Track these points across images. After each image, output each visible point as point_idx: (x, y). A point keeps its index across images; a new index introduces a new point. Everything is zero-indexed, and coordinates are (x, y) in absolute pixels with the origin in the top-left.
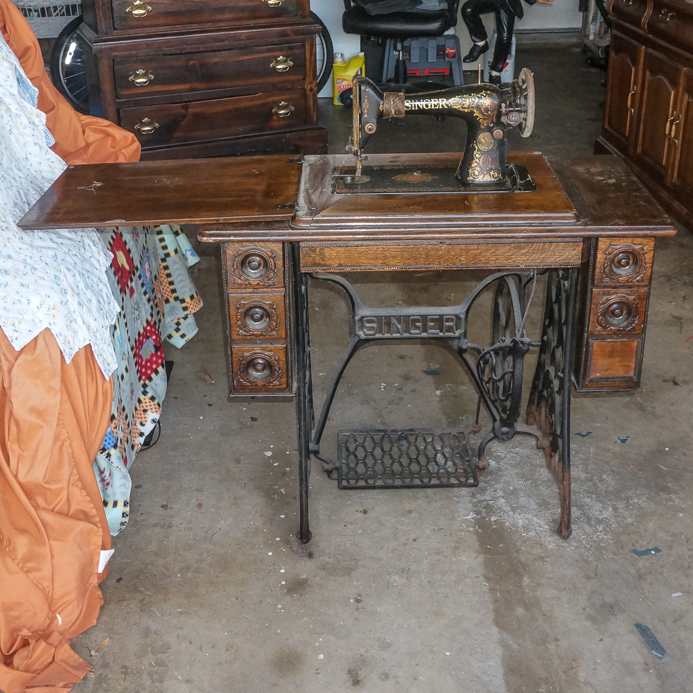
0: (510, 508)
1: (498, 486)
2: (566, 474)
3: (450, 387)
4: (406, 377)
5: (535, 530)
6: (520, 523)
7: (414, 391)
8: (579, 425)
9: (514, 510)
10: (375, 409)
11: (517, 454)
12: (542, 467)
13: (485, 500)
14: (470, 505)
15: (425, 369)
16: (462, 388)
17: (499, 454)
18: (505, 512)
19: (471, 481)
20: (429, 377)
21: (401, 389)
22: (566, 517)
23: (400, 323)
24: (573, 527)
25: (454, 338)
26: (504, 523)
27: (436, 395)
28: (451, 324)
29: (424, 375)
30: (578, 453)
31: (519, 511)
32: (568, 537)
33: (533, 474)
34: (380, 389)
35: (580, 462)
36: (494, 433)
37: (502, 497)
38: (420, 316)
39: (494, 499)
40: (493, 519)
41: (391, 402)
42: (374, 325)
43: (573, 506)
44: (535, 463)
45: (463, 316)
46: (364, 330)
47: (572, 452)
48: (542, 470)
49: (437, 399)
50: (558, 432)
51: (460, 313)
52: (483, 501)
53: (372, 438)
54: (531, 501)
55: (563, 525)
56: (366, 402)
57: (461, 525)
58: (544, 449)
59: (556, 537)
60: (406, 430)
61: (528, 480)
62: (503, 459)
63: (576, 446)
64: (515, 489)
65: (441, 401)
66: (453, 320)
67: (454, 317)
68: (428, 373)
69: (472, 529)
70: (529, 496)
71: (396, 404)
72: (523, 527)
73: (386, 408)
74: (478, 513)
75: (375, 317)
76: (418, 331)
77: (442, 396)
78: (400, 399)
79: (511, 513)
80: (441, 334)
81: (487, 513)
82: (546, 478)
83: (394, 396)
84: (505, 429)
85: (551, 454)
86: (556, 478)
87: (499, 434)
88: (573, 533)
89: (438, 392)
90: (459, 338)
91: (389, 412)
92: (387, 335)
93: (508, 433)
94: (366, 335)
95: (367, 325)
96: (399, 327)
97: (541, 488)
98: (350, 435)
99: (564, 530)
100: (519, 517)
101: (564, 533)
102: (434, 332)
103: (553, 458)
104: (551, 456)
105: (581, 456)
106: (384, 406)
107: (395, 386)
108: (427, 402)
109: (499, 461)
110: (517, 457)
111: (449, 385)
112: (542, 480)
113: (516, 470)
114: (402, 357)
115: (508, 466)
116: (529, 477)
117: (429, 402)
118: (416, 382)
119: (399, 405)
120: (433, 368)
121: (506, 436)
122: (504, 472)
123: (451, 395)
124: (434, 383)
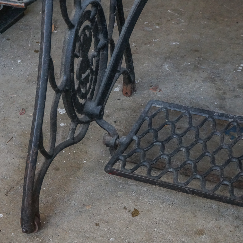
106: (232, 88)
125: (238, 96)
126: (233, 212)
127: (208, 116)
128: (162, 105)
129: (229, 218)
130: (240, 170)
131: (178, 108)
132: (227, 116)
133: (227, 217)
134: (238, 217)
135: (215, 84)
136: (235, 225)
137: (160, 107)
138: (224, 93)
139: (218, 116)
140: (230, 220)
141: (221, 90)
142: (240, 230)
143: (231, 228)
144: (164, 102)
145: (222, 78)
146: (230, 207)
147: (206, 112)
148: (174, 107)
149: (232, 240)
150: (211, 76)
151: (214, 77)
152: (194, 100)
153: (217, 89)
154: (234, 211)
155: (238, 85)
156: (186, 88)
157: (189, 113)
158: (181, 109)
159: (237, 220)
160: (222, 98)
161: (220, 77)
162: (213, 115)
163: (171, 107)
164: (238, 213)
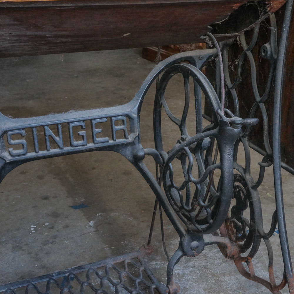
2: (291, 279)
3: (101, 215)
4: (55, 215)
7: (67, 226)
10: (29, 253)
11: (194, 267)
15: (71, 205)
16: (112, 214)
20: (78, 211)
21: (52, 228)
23: (58, 134)
25: (126, 145)
27: (90, 226)
28: (121, 127)
29: (72, 210)
33: (220, 286)
34: (30, 231)
38: (83, 121)
41: (45, 243)
42: (23, 141)
44: (215, 273)
45: (135, 116)
46: (11, 149)
49: (92, 229)
51: (131, 111)
53: (35, 287)
56: (17, 247)
60: (74, 269)
62: (183, 276)
65: (97, 231)
66: (123, 121)
67: (125, 118)
68: (75, 207)
71: (52, 243)
73: (42, 249)
75: (23, 129)
76: (81, 142)
77: (96, 226)
78: (55, 237)
80: (111, 142)
82: (235, 287)
83: (47, 235)
84: (195, 243)
85: (248, 259)
89: (91, 223)
90: (132, 144)
91: (46, 253)
92: (42, 153)
93: (197, 247)
94: (12, 156)
95: (13, 142)
96: (57, 139)
98: (6, 291)
102: (102, 140)
103: (250, 264)
104: (247, 262)
106: (39, 248)
107: (46, 226)
108: (84, 234)
109: (180, 280)
110: (196, 271)
111: (100, 214)
112: (232, 290)
113: (201, 285)
114: (46, 198)
115: (191, 282)
116: (218, 290)
117: (85, 234)
118: (66, 217)
119: (55, 244)
120: (79, 202)
121: (196, 251)
122: (191, 290)
123: (105, 223)
124: (84, 215)
125: (48, 253)
127: (48, 279)
128: (5, 288)
131: (21, 284)
132: (63, 273)
135: (24, 250)
137: (4, 290)
138: (37, 255)
139: (56, 276)
141: (31, 253)
144: (5, 285)
145: (25, 243)
147: (45, 277)
148: (17, 285)
150: (15, 245)
151: (18, 245)
152: (17, 271)
153: (28, 254)
155: (42, 243)
156: (3, 264)
157: (33, 284)
158: (23, 284)
160: (38, 260)
161: (23, 243)
162: (52, 277)
163: (14, 286)
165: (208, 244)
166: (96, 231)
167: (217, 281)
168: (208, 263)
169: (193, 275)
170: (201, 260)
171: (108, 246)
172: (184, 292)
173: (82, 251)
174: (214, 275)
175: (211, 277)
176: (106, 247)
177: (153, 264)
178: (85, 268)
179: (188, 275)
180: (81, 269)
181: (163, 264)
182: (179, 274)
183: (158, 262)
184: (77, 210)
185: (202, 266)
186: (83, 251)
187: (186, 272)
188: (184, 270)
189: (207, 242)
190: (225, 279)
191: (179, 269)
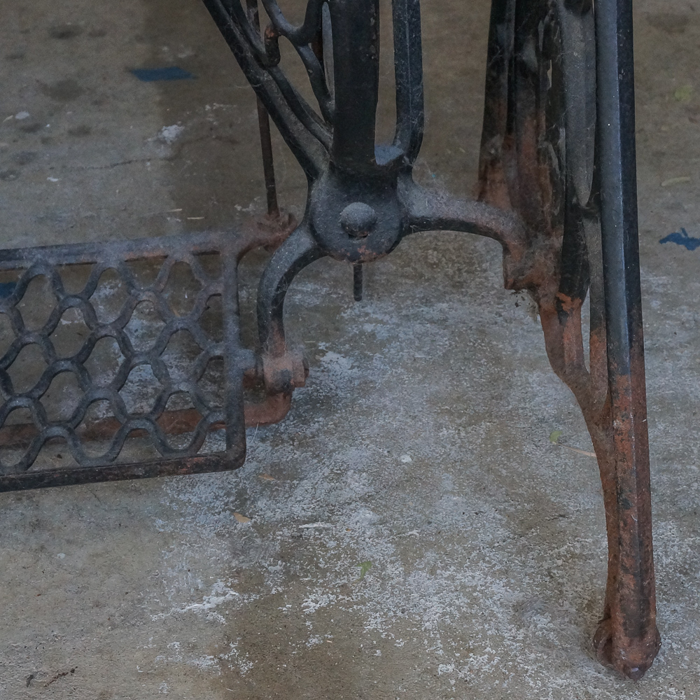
0: (391, 549)
1: (352, 454)
2: (625, 382)
4: (65, 92)
5: (498, 641)
6: (433, 613)
7: (84, 131)
8: (676, 207)
9: (408, 553)
11: (442, 322)
12: (533, 365)
13: (293, 520)
14: (218, 551)
15: (138, 64)
17: (368, 328)
18: (367, 564)
19: (215, 445)
20: (147, 88)
21: (33, 129)
22: (629, 581)
24: (666, 612)
26: (359, 621)
27: (162, 142)
29: (129, 83)
30: (673, 303)
31: (430, 555)
32: (644, 668)
33: (500, 397)
35: (683, 336)
36: (313, 231)
37: (366, 499)
39: (330, 511)
40: (311, 604)
43: (663, 516)
44: (507, 352)
47: (651, 304)
48: (534, 377)
49: (163, 152)
50: (584, 194)
52: (283, 523)
54: (486, 508)
55: (619, 617)
57: (161, 649)
58: (532, 287)
59: (592, 670)
61: (475, 420)
62: (383, 344)
63: (664, 279)
64: (420, 463)
65: (176, 157)
68: (144, 74)
69: (206, 662)
70: (480, 488)
71: (3, 176)
72: (447, 632)
74: (248, 580)
77: (180, 145)
79: (394, 570)
81: (290, 577)
82: (550, 410)
83: (4, 150)
84: (357, 211)
85: (559, 302)
86: (585, 402)
87: (335, 237)
88: (665, 642)
89: (170, 132)
93: (370, 226)
97: (528, 448)
99: (622, 639)
100: (430, 584)
101: (626, 650)
103: (570, 321)
104: (560, 312)
105: (686, 315)
107: (17, 121)
108: (124, 163)
109: (365, 356)
110: (438, 337)
111: (216, 105)
112: (534, 418)
113: (430, 384)
114: (65, 34)
115: (400, 370)
116: (480, 409)
117: (130, 162)
118: (96, 103)
119: (14, 179)
120: (171, 60)
121: (365, 240)
122: (382, 395)
123: (217, 138)
124: (160, 103)
126: (22, 514)
129: (14, 534)
130: (7, 395)
133: (7, 535)
134: (39, 524)
136: (34, 546)
140: (17, 540)
142: (50, 556)
143: (25, 560)
146: (10, 504)
149: (34, 587)
154: (24, 512)
159: (37, 531)
164: (36, 513)
165: (424, 224)
166: (170, 159)
167: (494, 381)
168: (500, 316)
169: (419, 349)
170: (480, 305)
171: (182, 212)
172: (356, 395)
173: (89, 214)
174: (497, 360)
175: (481, 365)
176: (174, 214)
177: (301, 292)
178: (21, 258)
179: (404, 344)
180: (10, 259)
181: (335, 296)
182: (373, 335)
183: (324, 286)
184: (148, 83)
185: (471, 325)
186: (92, 217)
187: (401, 335)
188: (398, 325)
189: (419, 214)
190: (531, 380)
191: (381, 322)
